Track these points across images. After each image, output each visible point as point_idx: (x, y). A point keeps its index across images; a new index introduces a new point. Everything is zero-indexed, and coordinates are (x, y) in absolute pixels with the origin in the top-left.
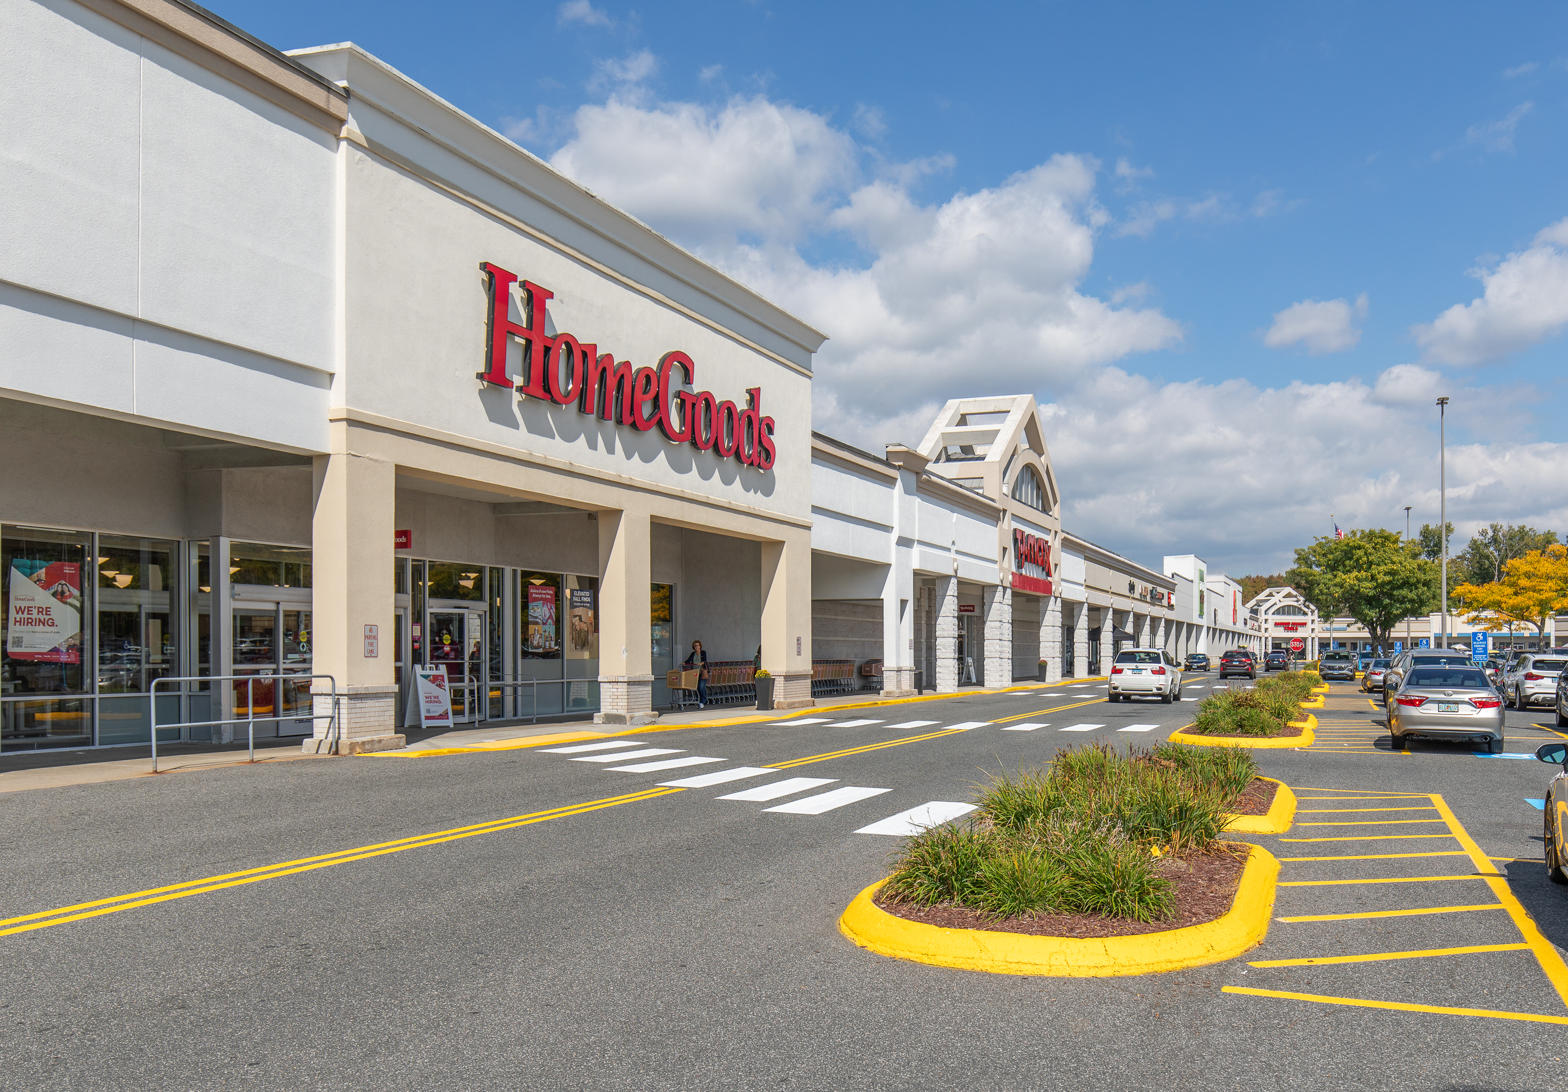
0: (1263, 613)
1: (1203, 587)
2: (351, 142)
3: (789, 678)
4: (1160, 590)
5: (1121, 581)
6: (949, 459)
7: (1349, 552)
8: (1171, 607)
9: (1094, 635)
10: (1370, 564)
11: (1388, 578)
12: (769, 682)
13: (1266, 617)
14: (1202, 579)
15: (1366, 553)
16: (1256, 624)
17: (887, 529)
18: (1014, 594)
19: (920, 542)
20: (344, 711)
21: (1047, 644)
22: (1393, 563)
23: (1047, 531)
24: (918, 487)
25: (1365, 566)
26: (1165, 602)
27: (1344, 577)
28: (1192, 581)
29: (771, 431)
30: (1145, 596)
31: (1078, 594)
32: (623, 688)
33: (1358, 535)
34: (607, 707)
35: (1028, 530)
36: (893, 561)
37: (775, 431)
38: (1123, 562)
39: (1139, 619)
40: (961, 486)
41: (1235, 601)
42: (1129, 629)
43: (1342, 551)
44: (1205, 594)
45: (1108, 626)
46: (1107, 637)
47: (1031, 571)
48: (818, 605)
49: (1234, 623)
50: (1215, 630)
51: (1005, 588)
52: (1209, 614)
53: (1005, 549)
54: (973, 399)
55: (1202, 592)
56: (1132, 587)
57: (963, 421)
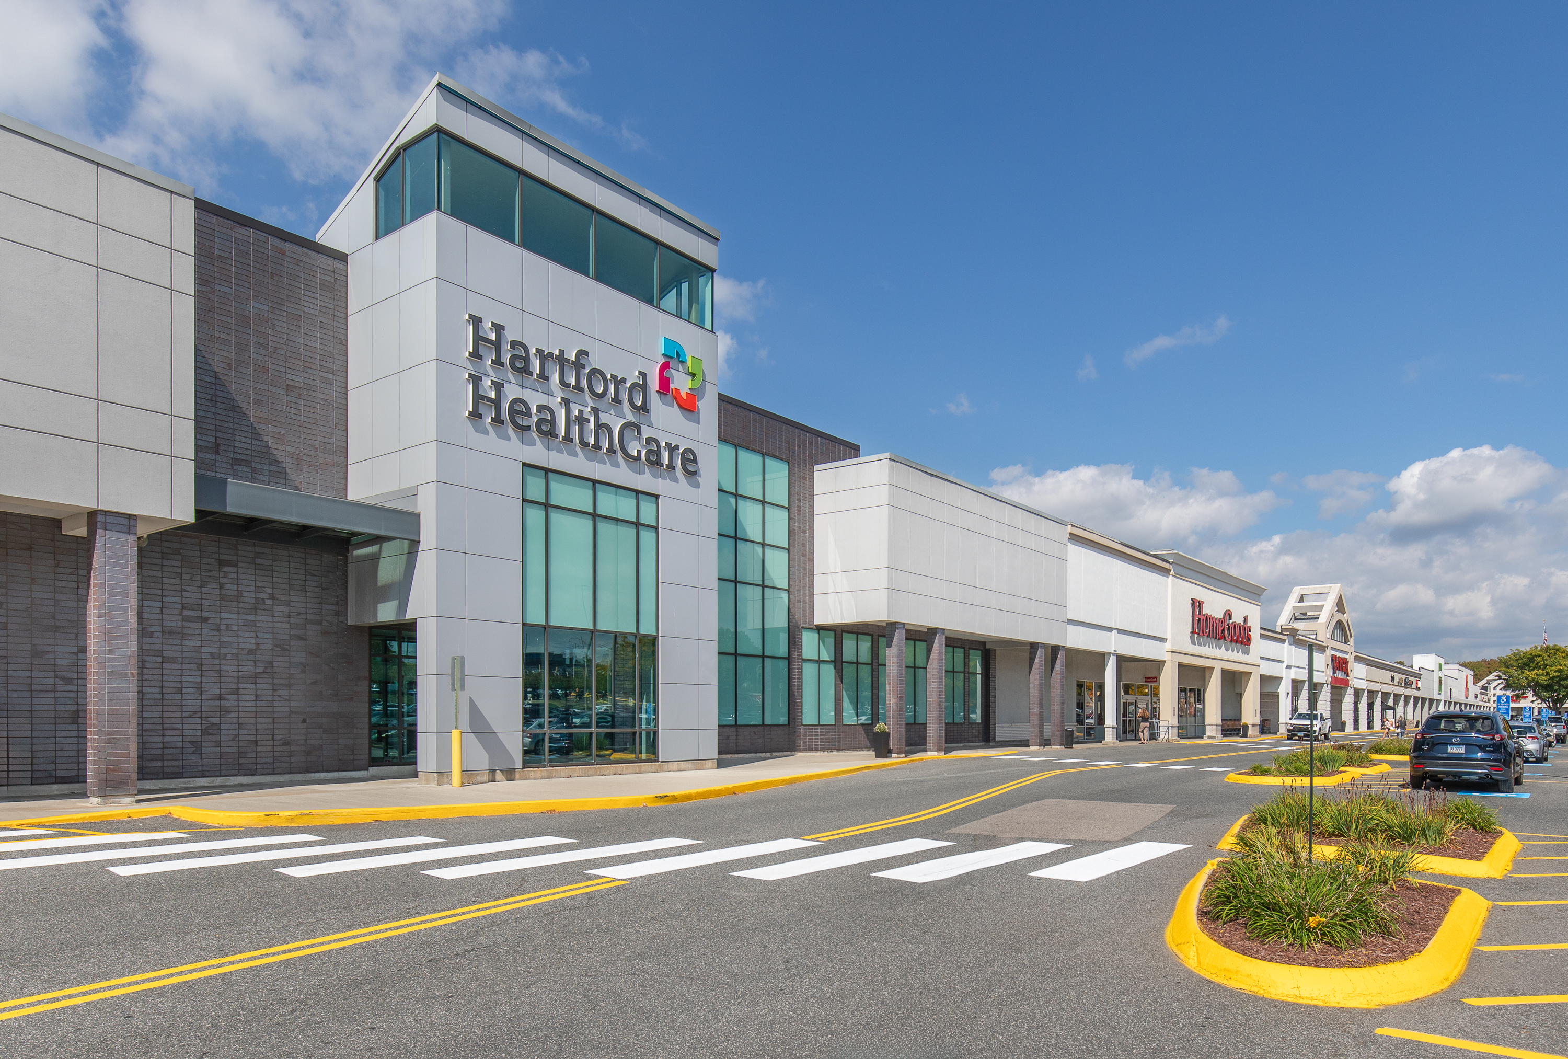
0: (1492, 689)
1: (1441, 674)
2: (1172, 575)
3: (1253, 725)
4: (1410, 678)
5: (1386, 675)
6: (1296, 619)
7: (1532, 659)
8: (1418, 689)
9: (1370, 706)
10: (1546, 665)
11: (1556, 674)
12: (1246, 727)
13: (1495, 692)
14: (1440, 669)
15: (1543, 659)
16: (1486, 697)
17: (1282, 662)
18: (1332, 687)
19: (1294, 667)
20: (1170, 731)
21: (1346, 712)
22: (1560, 665)
23: (1347, 653)
24: (1294, 642)
25: (1542, 667)
26: (1414, 686)
27: (1528, 673)
28: (1433, 671)
29: (1250, 631)
30: (1401, 683)
31: (1362, 684)
32: (1214, 727)
33: (1539, 648)
34: (1208, 733)
35: (1338, 654)
36: (1284, 676)
37: (1252, 631)
38: (1388, 665)
39: (1397, 697)
40: (1310, 638)
41: (1467, 682)
42: (1391, 703)
43: (1528, 658)
44: (1443, 679)
45: (1378, 702)
46: (1377, 708)
47: (1339, 675)
48: (1262, 695)
49: (1467, 698)
50: (1450, 703)
51: (1328, 684)
52: (1446, 692)
53: (1328, 665)
54: (1308, 587)
55: (1440, 678)
56: (1393, 678)
57: (1301, 600)
